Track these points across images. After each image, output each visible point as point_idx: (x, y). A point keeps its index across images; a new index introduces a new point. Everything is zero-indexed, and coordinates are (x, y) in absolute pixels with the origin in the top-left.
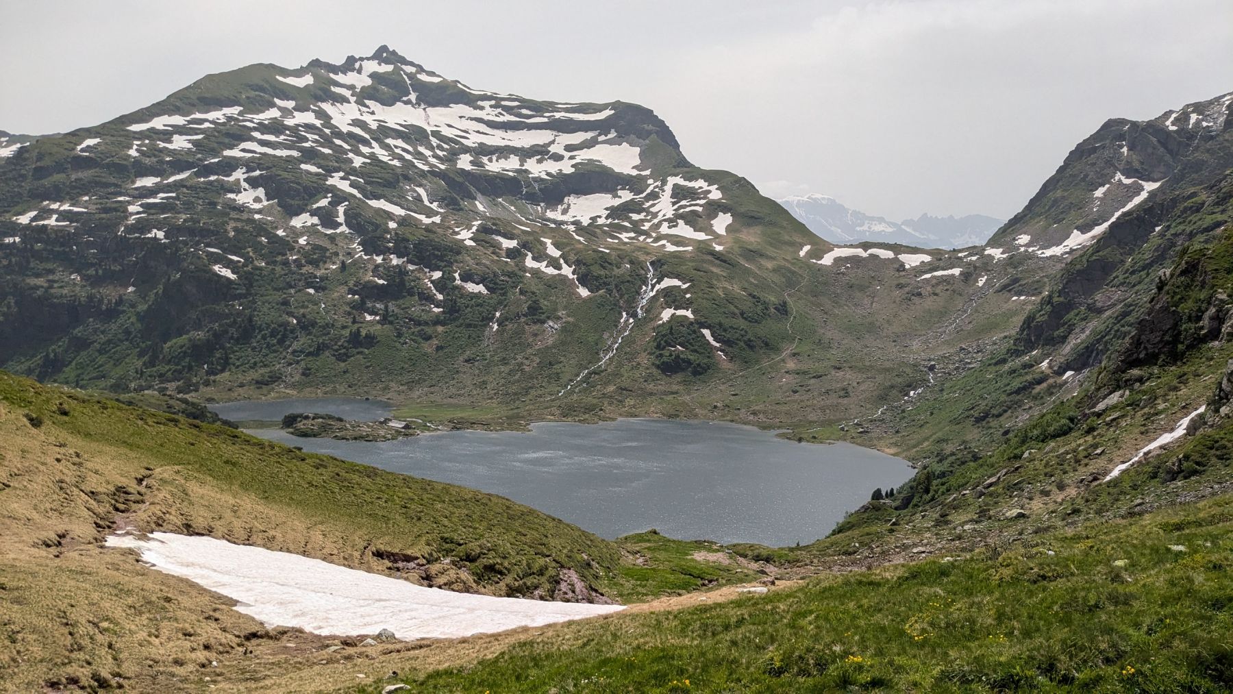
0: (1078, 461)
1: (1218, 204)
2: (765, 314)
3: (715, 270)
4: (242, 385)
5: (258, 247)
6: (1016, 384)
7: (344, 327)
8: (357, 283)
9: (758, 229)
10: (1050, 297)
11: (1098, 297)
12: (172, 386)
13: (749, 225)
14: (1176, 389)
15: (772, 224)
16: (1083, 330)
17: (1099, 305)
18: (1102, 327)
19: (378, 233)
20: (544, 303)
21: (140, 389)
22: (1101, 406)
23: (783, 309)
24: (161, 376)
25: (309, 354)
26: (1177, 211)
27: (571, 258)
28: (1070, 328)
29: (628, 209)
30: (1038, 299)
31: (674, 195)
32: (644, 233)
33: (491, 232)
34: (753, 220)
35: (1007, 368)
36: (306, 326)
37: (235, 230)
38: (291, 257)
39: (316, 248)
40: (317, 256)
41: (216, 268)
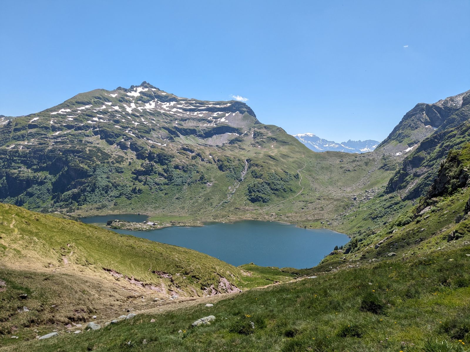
0: (414, 234)
1: (461, 134)
2: (290, 179)
3: (271, 162)
4: (91, 209)
5: (97, 157)
6: (388, 204)
7: (130, 187)
8: (135, 169)
9: (287, 147)
10: (399, 171)
11: (418, 170)
12: (65, 210)
13: (283, 145)
14: (450, 205)
15: (292, 145)
16: (413, 183)
17: (418, 173)
18: (420, 182)
19: (143, 151)
20: (206, 176)
21: (53, 212)
22: (422, 212)
23: (297, 177)
24: (61, 206)
25: (117, 197)
26: (446, 137)
27: (216, 159)
28: (408, 183)
29: (237, 140)
30: (395, 172)
31: (255, 135)
32: (243, 149)
33: (185, 149)
34: (284, 143)
35: (384, 198)
36: (116, 186)
37: (89, 150)
38: (110, 160)
39: (120, 157)
40: (120, 160)
41: (81, 166)
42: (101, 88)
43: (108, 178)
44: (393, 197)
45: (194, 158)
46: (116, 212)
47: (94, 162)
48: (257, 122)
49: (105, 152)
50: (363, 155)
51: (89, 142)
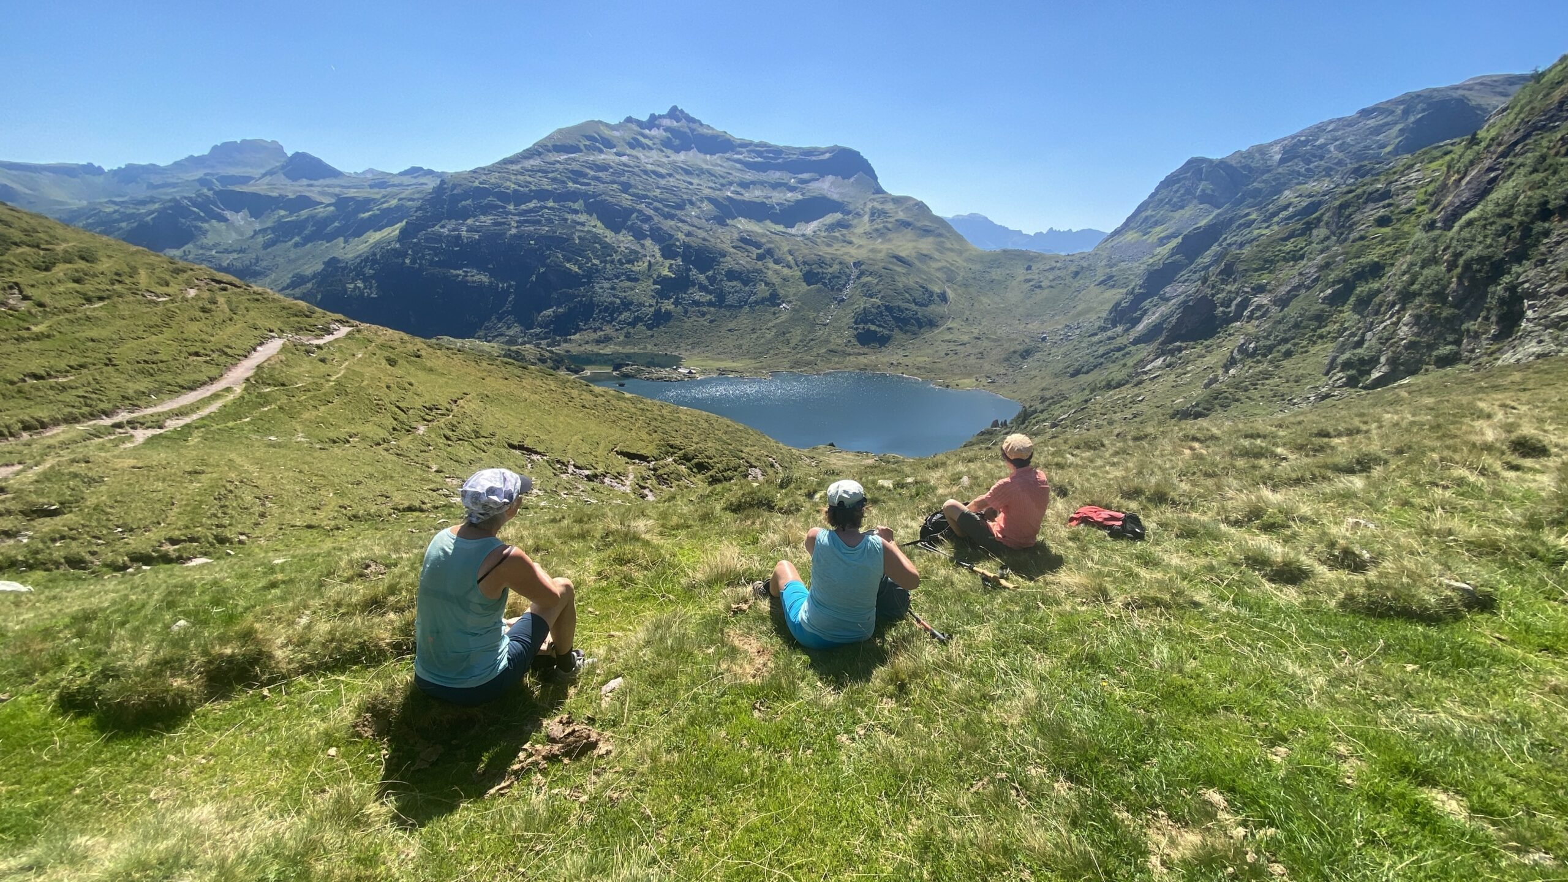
0: (1125, 406)
1: (1264, 221)
2: (931, 301)
3: (896, 268)
4: (587, 343)
5: (594, 251)
6: (1101, 351)
7: (651, 306)
8: (659, 276)
9: (931, 239)
10: (1133, 289)
11: (1168, 289)
12: (544, 342)
13: (923, 236)
14: (1204, 356)
15: (940, 235)
16: (1154, 313)
17: (1167, 295)
18: (1168, 311)
19: (671, 242)
20: (781, 292)
21: (523, 343)
22: (1149, 367)
23: (943, 298)
24: (537, 335)
25: (629, 324)
26: (1234, 226)
27: (800, 259)
28: (1145, 312)
29: (841, 225)
30: (1125, 290)
31: (872, 214)
32: (850, 243)
33: (746, 241)
34: (926, 232)
35: (1096, 339)
36: (626, 305)
37: (580, 238)
38: (616, 257)
39: (633, 252)
40: (633, 257)
41: (568, 265)
42: (596, 119)
43: (613, 288)
44: (1114, 338)
45: (760, 257)
46: (629, 350)
47: (589, 260)
48: (879, 191)
49: (606, 242)
50: (1070, 258)
51: (579, 223)
